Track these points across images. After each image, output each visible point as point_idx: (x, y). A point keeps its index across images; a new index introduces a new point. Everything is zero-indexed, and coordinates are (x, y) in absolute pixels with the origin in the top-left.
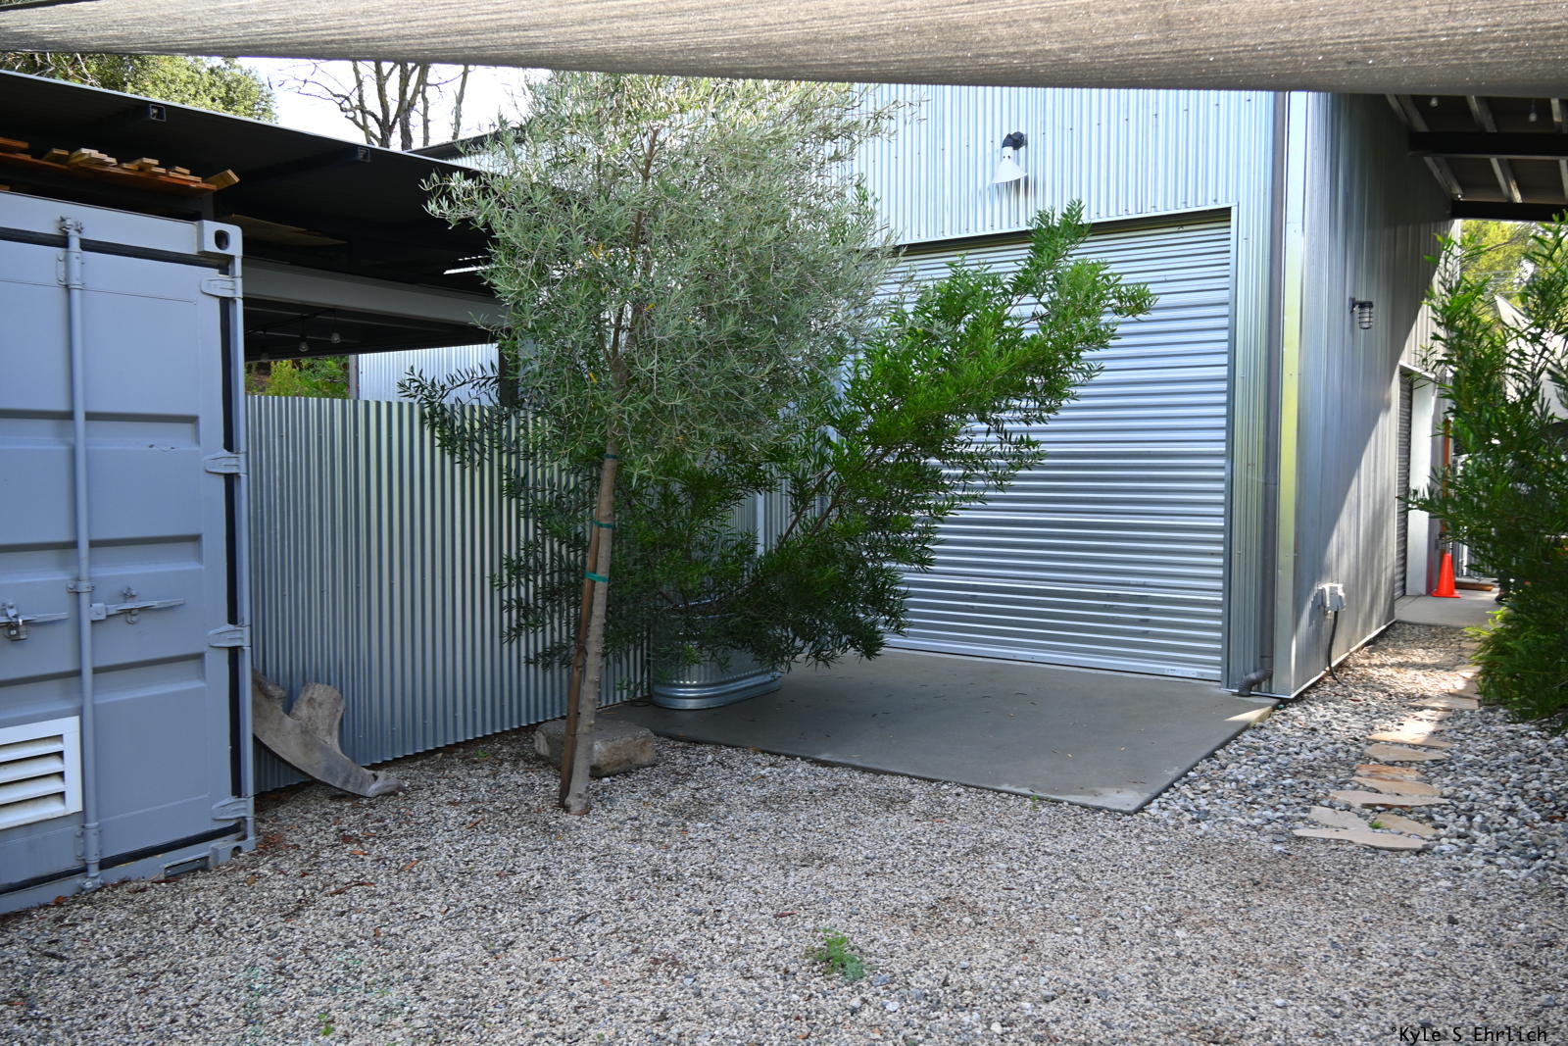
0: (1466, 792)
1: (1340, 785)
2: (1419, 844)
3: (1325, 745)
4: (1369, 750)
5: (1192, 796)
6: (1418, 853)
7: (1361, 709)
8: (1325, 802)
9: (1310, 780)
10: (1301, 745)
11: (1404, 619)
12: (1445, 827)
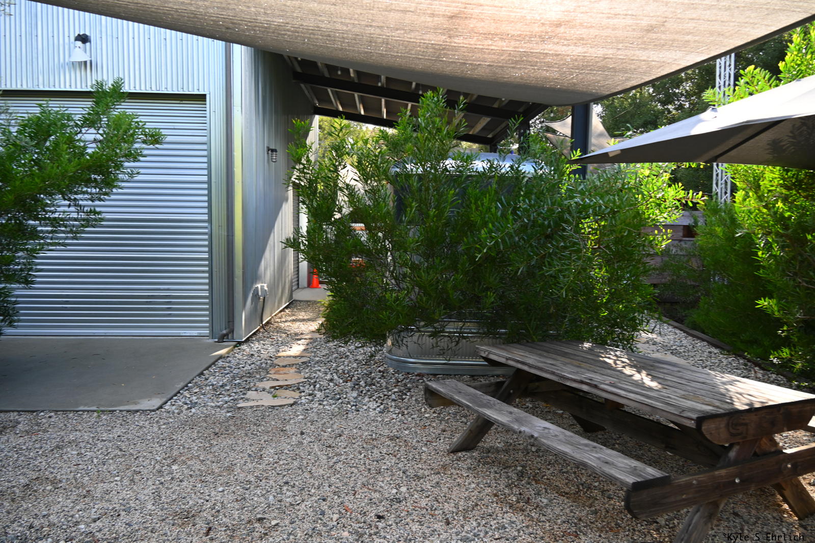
0: (314, 375)
1: (261, 380)
2: (291, 401)
3: (257, 361)
4: (276, 362)
5: (189, 396)
6: (291, 405)
7: (275, 342)
8: (253, 389)
9: (248, 379)
10: (246, 363)
11: (297, 299)
12: (304, 392)
